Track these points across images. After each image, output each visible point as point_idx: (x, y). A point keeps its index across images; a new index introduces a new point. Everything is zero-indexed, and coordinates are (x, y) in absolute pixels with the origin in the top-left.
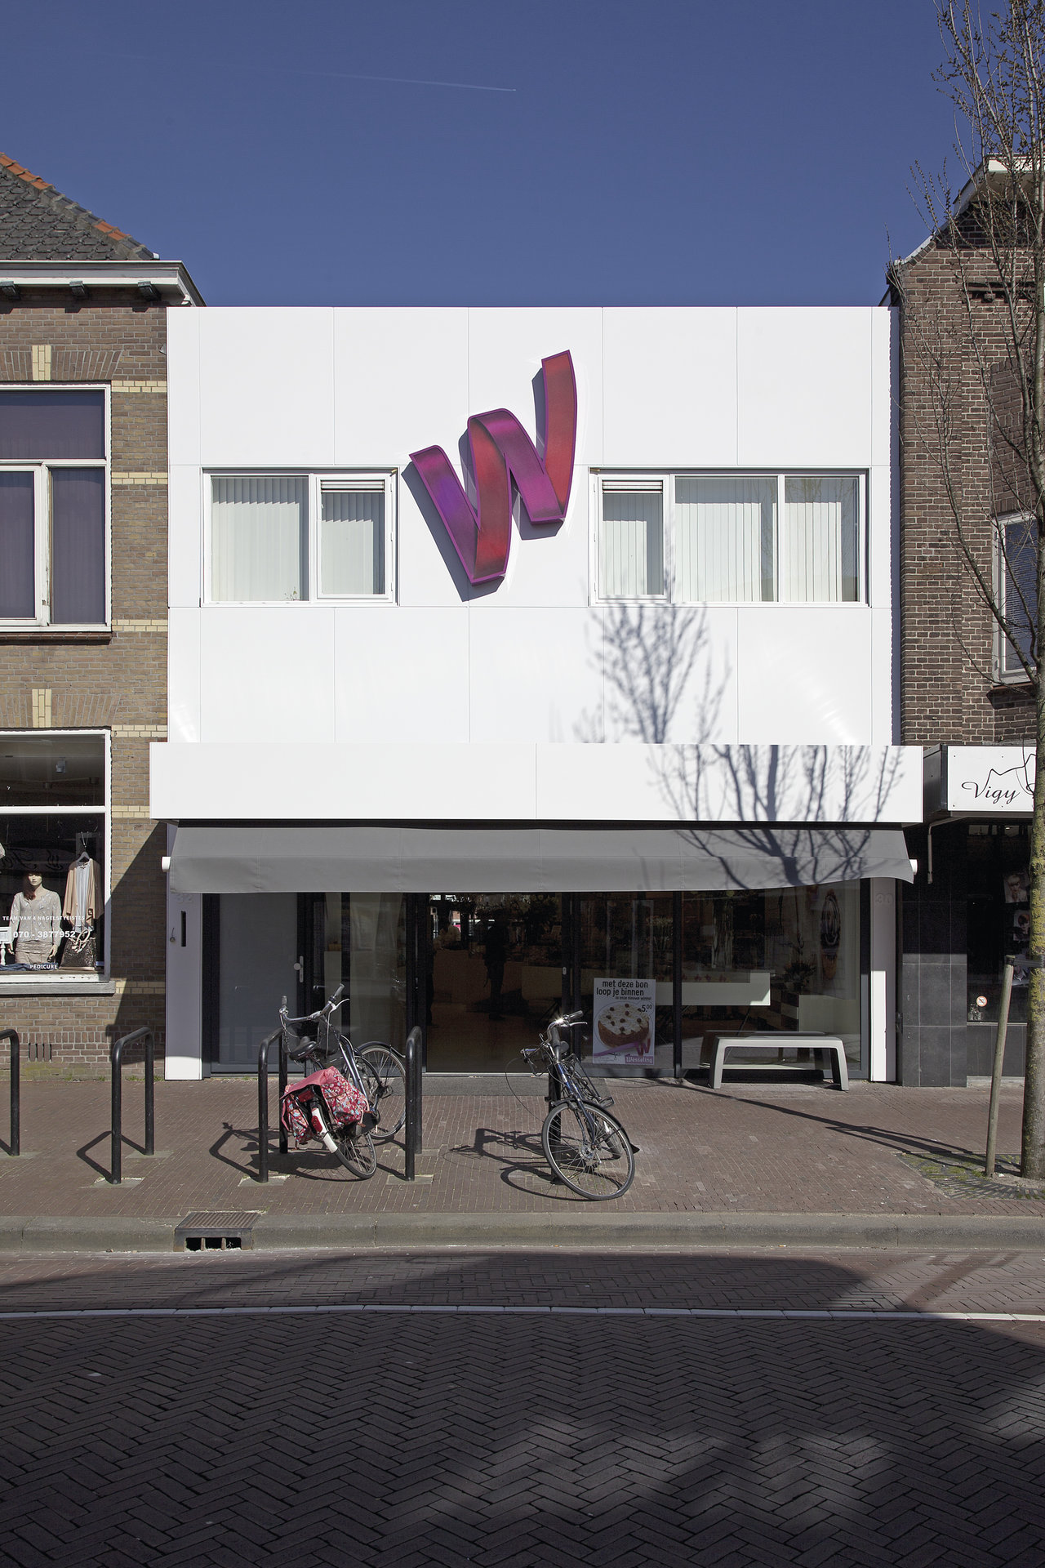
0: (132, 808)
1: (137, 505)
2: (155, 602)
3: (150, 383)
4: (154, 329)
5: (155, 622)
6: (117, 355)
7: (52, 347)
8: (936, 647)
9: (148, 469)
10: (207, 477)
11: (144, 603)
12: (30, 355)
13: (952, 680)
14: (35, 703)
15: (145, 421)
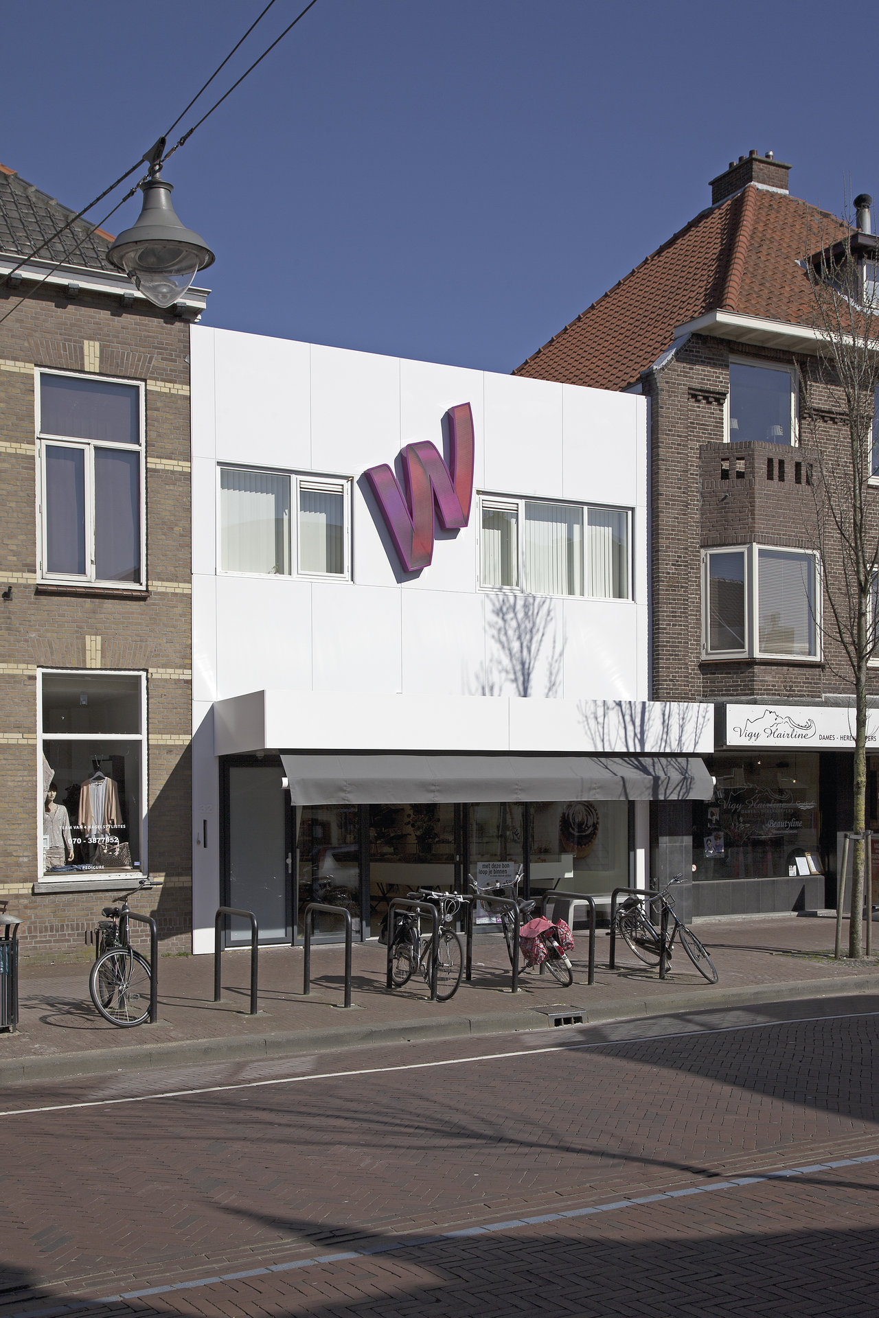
0: (165, 736)
1: (167, 487)
2: (181, 569)
3: (177, 386)
4: (180, 341)
5: (181, 585)
6: (151, 358)
7: (100, 344)
8: (675, 634)
9: (176, 458)
10: (219, 468)
11: (173, 569)
12: (82, 349)
13: (684, 656)
14: (88, 648)
15: (172, 417)
